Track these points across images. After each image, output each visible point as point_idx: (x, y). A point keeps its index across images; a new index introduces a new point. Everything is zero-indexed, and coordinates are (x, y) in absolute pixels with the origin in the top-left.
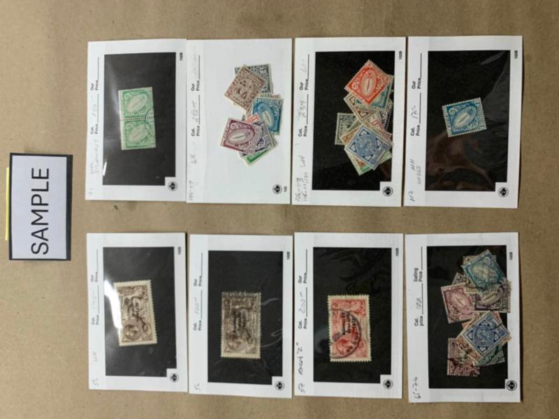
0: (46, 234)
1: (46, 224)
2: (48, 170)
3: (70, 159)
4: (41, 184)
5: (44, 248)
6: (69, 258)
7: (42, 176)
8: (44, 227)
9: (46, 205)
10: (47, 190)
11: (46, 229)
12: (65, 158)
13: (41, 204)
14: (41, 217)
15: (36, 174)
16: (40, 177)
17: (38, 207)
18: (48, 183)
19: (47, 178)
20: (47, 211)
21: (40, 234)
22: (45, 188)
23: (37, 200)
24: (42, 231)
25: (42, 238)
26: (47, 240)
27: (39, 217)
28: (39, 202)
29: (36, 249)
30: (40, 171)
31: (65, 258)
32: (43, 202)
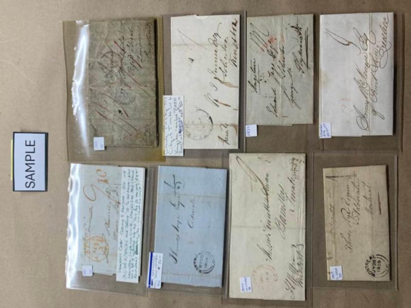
0: (34, 177)
1: (34, 171)
2: (34, 141)
3: (47, 135)
4: (31, 149)
5: (32, 184)
6: (46, 190)
7: (31, 144)
8: (33, 173)
9: (34, 160)
10: (34, 152)
11: (34, 174)
12: (44, 135)
13: (30, 160)
14: (31, 168)
15: (28, 144)
16: (30, 145)
17: (29, 162)
18: (34, 149)
19: (34, 145)
20: (34, 164)
21: (30, 177)
22: (33, 151)
23: (28, 158)
24: (31, 175)
25: (31, 179)
26: (34, 180)
27: (29, 167)
28: (29, 159)
29: (28, 185)
30: (30, 142)
31: (44, 189)
32: (32, 159)
